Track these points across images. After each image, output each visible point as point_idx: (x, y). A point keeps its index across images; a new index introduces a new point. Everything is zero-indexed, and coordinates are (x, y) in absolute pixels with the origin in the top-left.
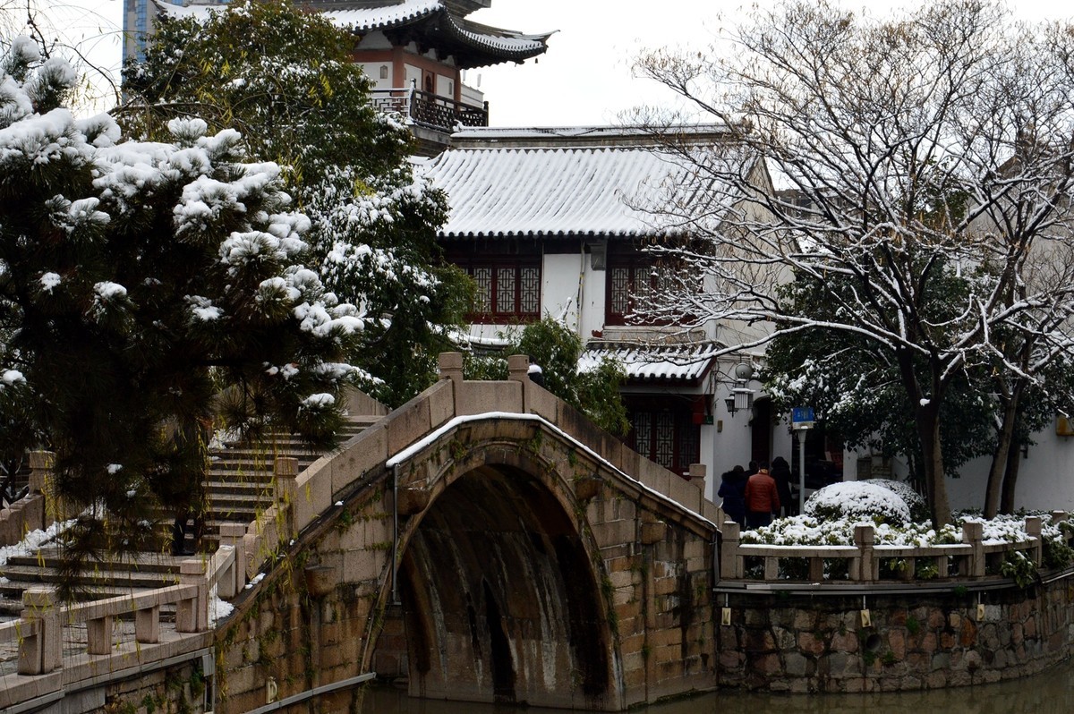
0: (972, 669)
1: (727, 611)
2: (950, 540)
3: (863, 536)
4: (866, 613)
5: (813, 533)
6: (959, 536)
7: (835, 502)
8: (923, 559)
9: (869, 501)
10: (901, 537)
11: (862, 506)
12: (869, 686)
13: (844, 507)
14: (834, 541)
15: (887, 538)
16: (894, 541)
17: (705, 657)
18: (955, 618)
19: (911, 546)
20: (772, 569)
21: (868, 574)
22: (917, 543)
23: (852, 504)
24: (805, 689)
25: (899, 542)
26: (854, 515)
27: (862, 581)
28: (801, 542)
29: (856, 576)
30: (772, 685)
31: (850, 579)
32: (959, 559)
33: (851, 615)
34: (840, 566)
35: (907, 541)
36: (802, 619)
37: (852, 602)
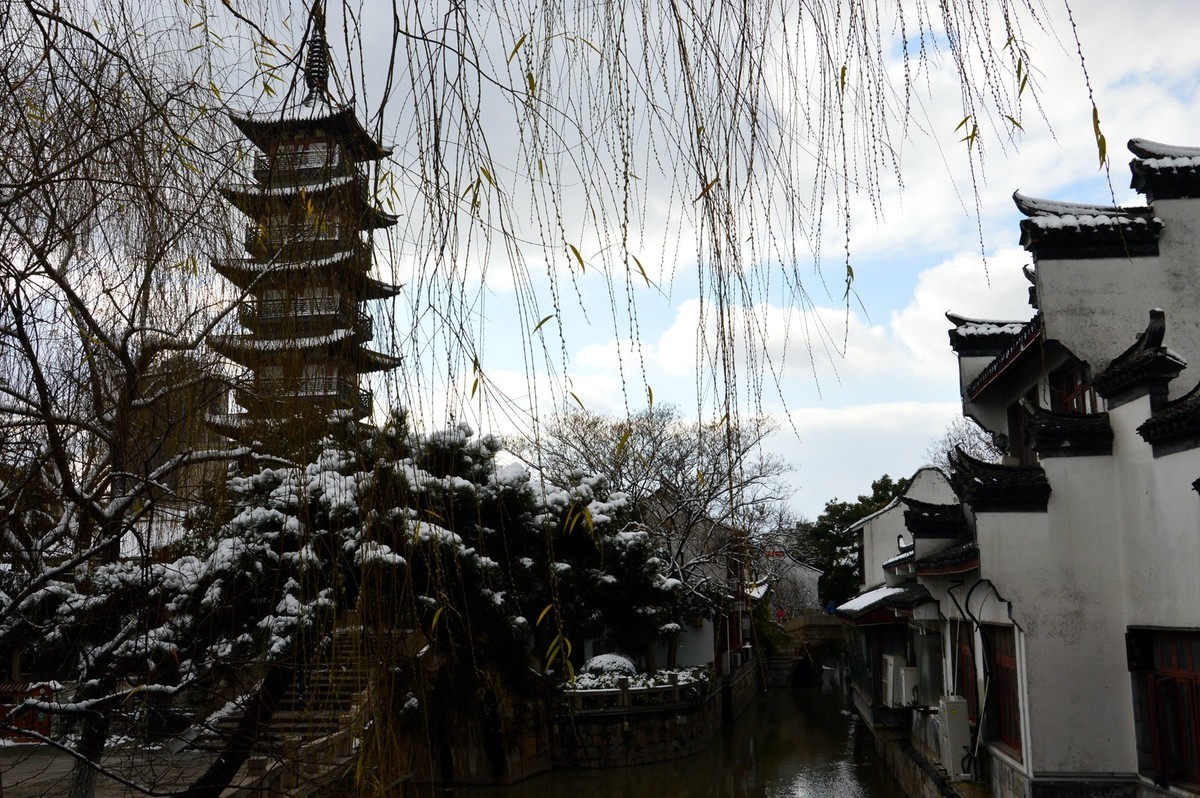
0: (676, 750)
2: (662, 683)
3: (623, 683)
4: (626, 724)
5: (595, 682)
6: (666, 681)
7: (599, 666)
8: (650, 693)
9: (616, 664)
10: (640, 683)
11: (613, 667)
12: (629, 762)
13: (605, 668)
14: (608, 686)
15: (633, 683)
16: (637, 685)
17: (546, 751)
18: (667, 724)
19: (645, 687)
20: (580, 704)
21: (626, 704)
22: (648, 686)
23: (608, 667)
24: (597, 766)
25: (639, 686)
26: (611, 672)
27: (624, 707)
28: (591, 688)
29: (621, 704)
30: (582, 765)
31: (617, 706)
32: (667, 692)
33: (619, 725)
34: (611, 699)
35: (643, 685)
36: (595, 729)
37: (619, 718)
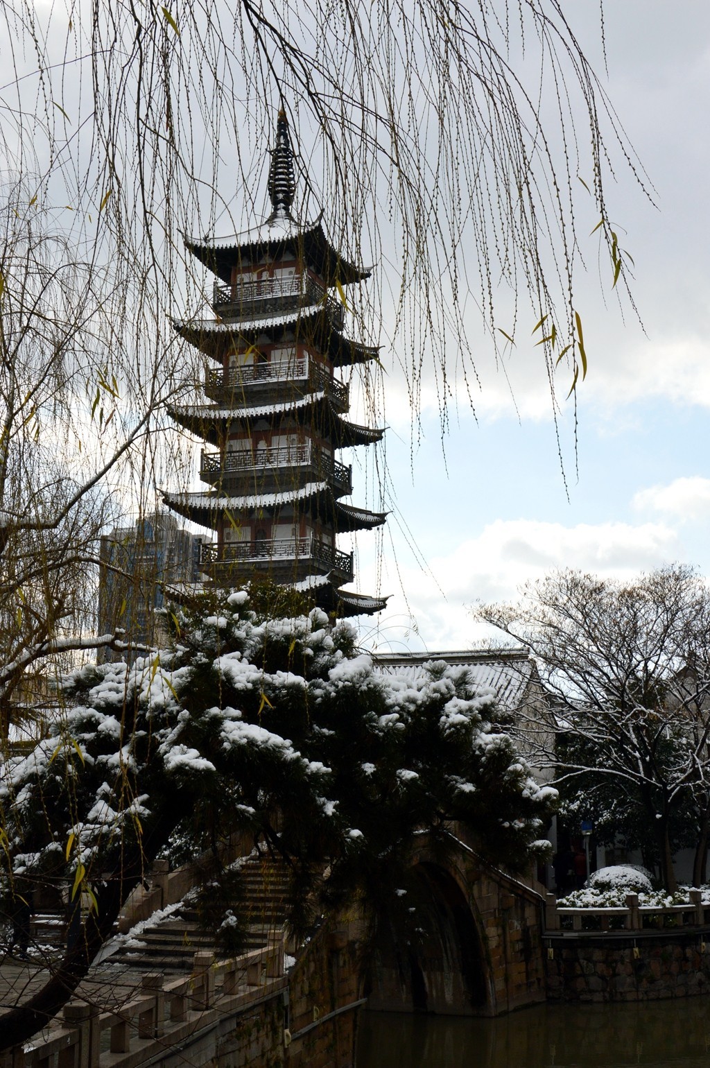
0: (700, 984)
1: (551, 950)
2: (682, 902)
3: (631, 901)
4: (636, 950)
5: (600, 899)
6: (687, 900)
7: (606, 879)
8: (666, 913)
9: (628, 878)
10: (654, 901)
11: (623, 882)
12: (641, 997)
13: (613, 882)
14: (613, 904)
15: (645, 902)
16: (650, 903)
17: (539, 980)
18: (689, 952)
19: (660, 907)
20: (577, 923)
21: (636, 926)
22: (664, 905)
23: (617, 880)
24: (601, 999)
25: (652, 905)
26: (620, 888)
27: (633, 929)
28: (593, 906)
29: (629, 926)
30: (581, 997)
31: (625, 928)
32: (688, 913)
33: (627, 952)
34: (618, 919)
35: (658, 904)
36: (598, 955)
37: (627, 943)
